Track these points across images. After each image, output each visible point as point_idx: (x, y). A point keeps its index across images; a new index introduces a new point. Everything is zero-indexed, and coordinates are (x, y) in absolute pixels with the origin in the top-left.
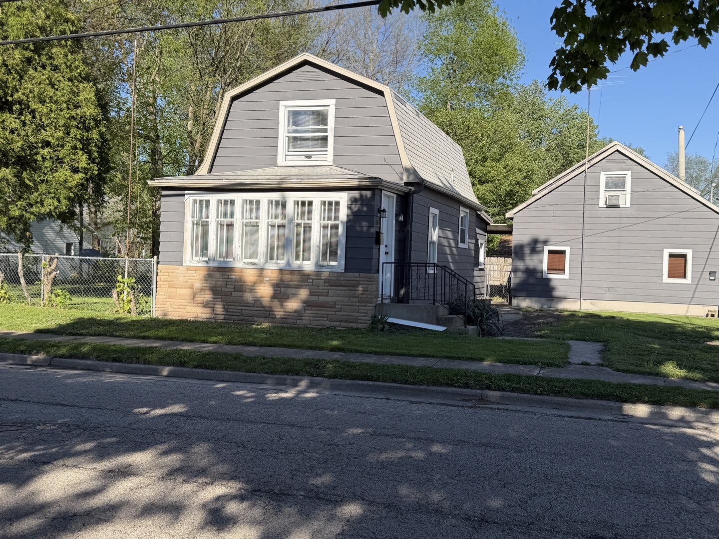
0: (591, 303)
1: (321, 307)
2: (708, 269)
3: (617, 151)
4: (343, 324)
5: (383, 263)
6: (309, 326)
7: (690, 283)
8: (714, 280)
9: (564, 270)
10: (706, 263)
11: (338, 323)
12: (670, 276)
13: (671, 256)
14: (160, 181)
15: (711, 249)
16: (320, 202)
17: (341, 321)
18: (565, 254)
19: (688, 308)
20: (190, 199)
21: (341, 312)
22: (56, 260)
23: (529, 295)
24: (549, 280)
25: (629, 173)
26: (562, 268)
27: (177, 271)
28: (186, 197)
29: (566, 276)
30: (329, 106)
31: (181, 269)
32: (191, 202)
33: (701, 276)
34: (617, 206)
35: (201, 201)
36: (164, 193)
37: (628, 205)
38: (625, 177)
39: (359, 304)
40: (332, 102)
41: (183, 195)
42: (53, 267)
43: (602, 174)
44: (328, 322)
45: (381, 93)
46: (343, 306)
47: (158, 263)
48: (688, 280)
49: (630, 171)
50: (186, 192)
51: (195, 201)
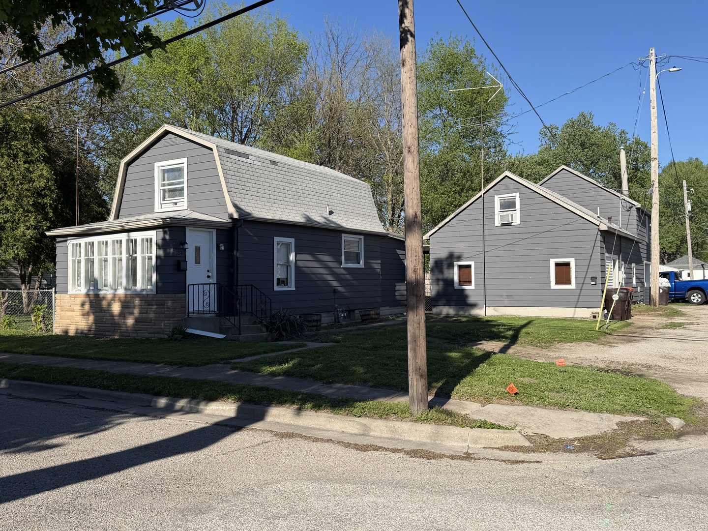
0: (494, 309)
1: (143, 322)
2: (590, 275)
3: (506, 176)
4: (156, 335)
5: (189, 285)
6: (137, 338)
7: (575, 288)
8: (595, 284)
9: (471, 282)
10: (588, 270)
11: (153, 335)
12: (557, 283)
13: (557, 265)
14: (54, 231)
15: (591, 256)
16: (141, 239)
17: (154, 333)
18: (471, 268)
19: (575, 310)
20: (71, 242)
21: (155, 325)
22: (7, 294)
23: (448, 304)
24: (463, 290)
25: (518, 194)
26: (469, 280)
27: (65, 298)
28: (68, 242)
29: (472, 287)
30: (183, 163)
31: (67, 296)
32: (71, 245)
33: (584, 281)
34: (509, 224)
35: (77, 244)
36: (58, 240)
37: (518, 223)
38: (515, 198)
39: (165, 319)
40: (185, 160)
41: (66, 241)
42: (6, 298)
43: (496, 197)
44: (147, 334)
45: (211, 149)
46: (156, 321)
47: (56, 292)
48: (573, 286)
49: (518, 193)
50: (69, 238)
51: (73, 244)
